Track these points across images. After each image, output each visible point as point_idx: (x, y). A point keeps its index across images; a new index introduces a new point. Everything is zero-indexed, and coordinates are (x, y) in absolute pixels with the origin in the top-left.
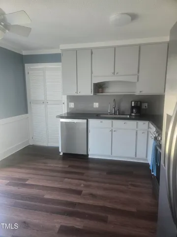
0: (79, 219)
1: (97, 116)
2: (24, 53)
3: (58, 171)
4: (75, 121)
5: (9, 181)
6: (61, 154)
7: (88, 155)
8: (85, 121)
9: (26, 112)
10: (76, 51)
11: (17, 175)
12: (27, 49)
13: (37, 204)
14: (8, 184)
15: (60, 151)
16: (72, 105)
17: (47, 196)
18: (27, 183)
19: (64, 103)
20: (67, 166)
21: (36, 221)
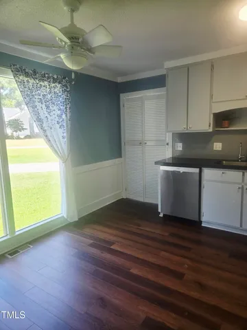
0: (174, 315)
1: (217, 163)
2: (119, 80)
3: (153, 239)
4: (182, 170)
5: (92, 241)
6: (161, 215)
7: (201, 222)
8: (197, 170)
9: (120, 155)
10: (188, 68)
11: (102, 236)
12: (124, 74)
13: (120, 278)
14: (91, 245)
15: (160, 211)
16: (180, 147)
17: (135, 271)
18: (112, 247)
19: (168, 144)
20: (167, 234)
21: (116, 302)
